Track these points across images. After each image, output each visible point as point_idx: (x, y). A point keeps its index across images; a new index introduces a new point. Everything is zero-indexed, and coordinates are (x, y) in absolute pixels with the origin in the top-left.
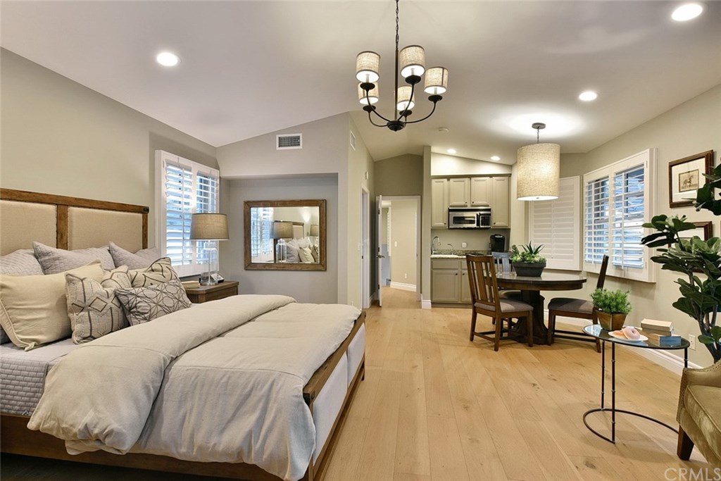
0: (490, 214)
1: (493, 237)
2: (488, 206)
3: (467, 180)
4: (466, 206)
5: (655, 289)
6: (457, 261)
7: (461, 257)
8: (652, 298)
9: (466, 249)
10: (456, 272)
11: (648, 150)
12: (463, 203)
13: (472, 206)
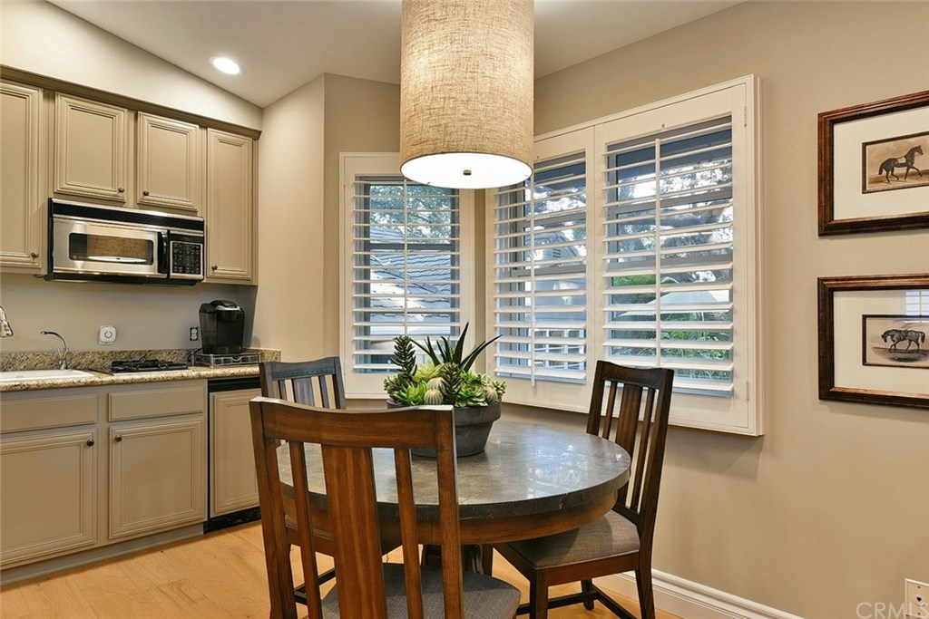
0: (202, 240)
1: (209, 311)
2: (194, 212)
3: (123, 116)
4: (122, 203)
5: (760, 450)
6: (90, 396)
7: (107, 378)
8: (750, 475)
9: (117, 348)
10: (87, 434)
11: (749, 79)
12: (108, 190)
13: (142, 205)
